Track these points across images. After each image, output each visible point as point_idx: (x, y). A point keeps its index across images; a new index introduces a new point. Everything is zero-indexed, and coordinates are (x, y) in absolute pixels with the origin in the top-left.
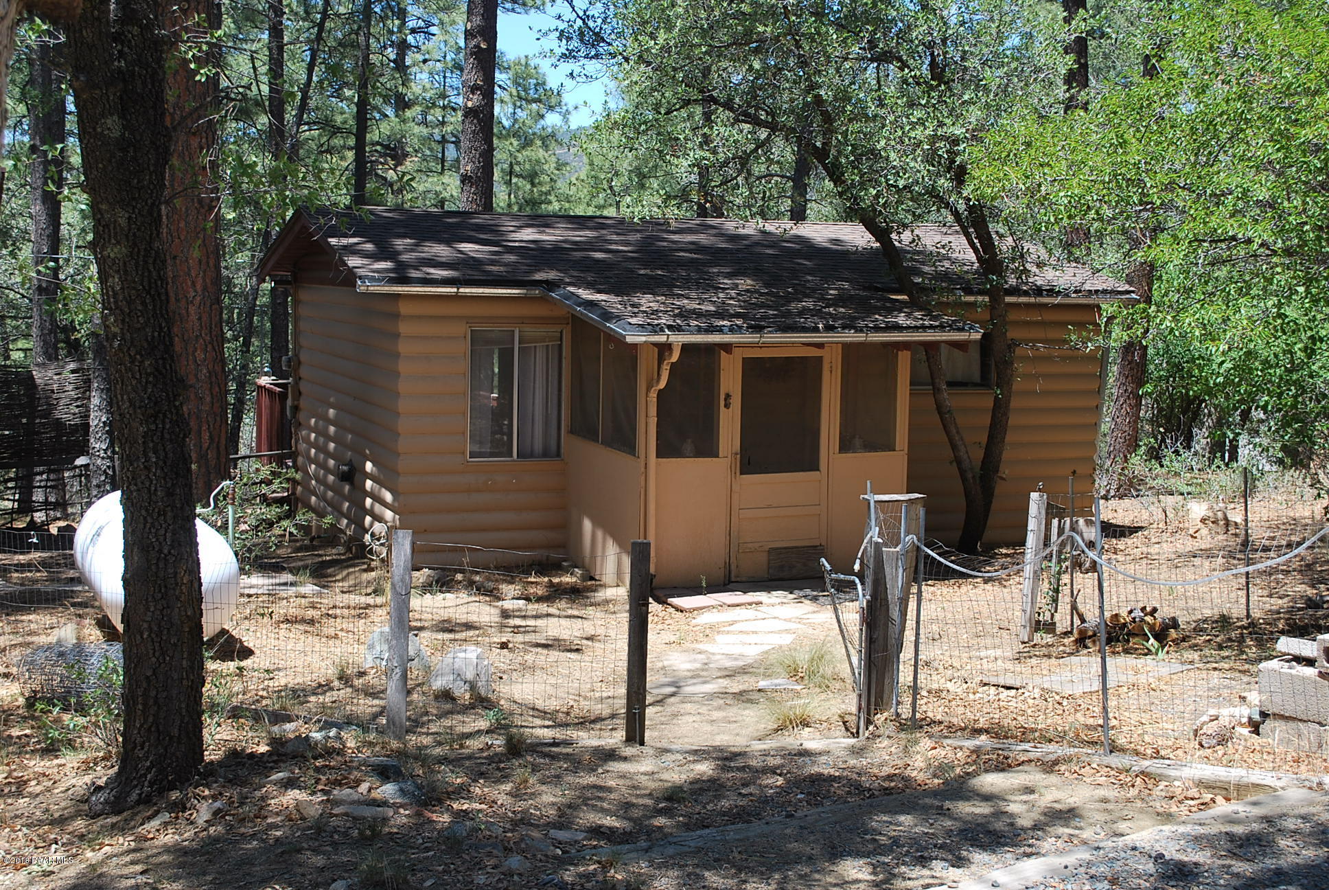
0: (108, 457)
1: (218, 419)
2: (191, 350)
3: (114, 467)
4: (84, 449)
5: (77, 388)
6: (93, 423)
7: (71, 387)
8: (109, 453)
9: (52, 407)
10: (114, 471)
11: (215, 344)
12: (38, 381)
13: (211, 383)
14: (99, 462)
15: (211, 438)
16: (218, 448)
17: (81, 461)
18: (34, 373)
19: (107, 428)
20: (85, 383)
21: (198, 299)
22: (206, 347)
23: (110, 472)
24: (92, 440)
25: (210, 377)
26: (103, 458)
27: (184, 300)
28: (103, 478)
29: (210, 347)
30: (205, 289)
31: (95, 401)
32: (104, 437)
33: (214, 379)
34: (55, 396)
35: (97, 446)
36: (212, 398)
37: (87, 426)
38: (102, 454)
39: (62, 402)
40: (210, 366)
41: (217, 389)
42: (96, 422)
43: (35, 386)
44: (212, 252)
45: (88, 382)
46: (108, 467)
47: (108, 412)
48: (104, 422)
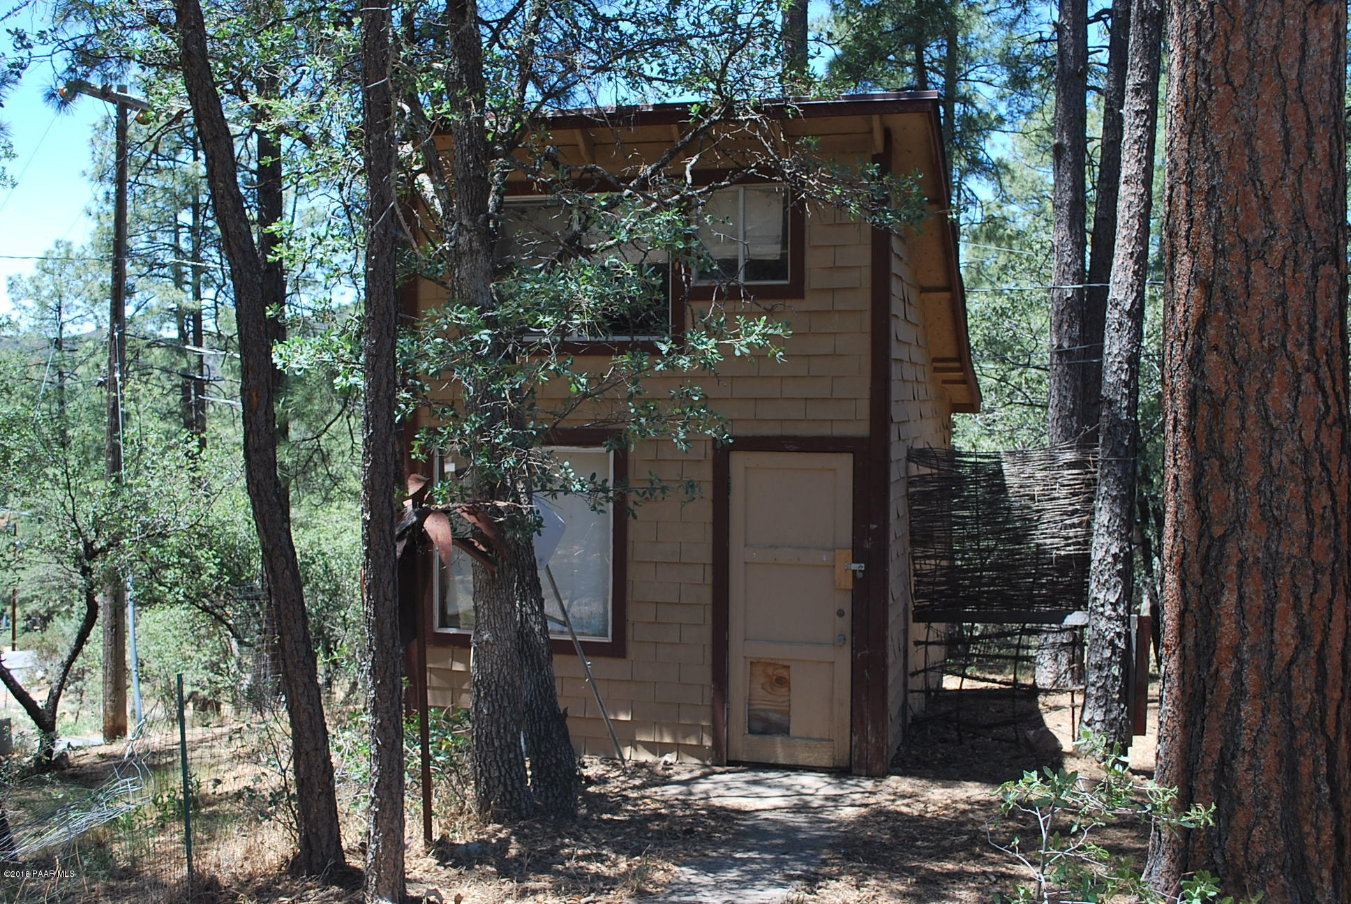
0: (1120, 618)
1: (1325, 580)
2: (1252, 388)
3: (1128, 635)
4: (1080, 599)
5: (1074, 495)
6: (1097, 555)
7: (1064, 492)
8: (1121, 610)
9: (1030, 524)
10: (1128, 643)
11: (1324, 372)
12: (1010, 480)
13: (1308, 481)
14: (1103, 624)
15: (1303, 633)
16: (1321, 660)
17: (1075, 619)
18: (1005, 466)
19: (1120, 567)
20: (1088, 485)
21: (1279, 245)
22: (1298, 378)
23: (1121, 644)
24: (1093, 586)
25: (1307, 462)
26: (1109, 619)
27: (1239, 250)
28: (1107, 653)
29: (1307, 381)
30: (1299, 218)
31: (1103, 517)
32: (1113, 581)
33: (1316, 471)
34: (1035, 506)
35: (1101, 596)
36: (1311, 523)
37: (1087, 559)
38: (1108, 611)
39: (1047, 516)
40: (1308, 435)
41: (1325, 499)
42: (1100, 554)
43: (1003, 488)
44: (1322, 120)
45: (1091, 484)
46: (1119, 635)
47: (1122, 538)
48: (1114, 556)
